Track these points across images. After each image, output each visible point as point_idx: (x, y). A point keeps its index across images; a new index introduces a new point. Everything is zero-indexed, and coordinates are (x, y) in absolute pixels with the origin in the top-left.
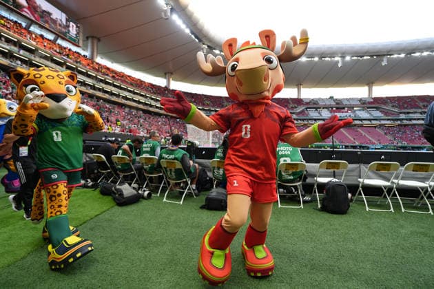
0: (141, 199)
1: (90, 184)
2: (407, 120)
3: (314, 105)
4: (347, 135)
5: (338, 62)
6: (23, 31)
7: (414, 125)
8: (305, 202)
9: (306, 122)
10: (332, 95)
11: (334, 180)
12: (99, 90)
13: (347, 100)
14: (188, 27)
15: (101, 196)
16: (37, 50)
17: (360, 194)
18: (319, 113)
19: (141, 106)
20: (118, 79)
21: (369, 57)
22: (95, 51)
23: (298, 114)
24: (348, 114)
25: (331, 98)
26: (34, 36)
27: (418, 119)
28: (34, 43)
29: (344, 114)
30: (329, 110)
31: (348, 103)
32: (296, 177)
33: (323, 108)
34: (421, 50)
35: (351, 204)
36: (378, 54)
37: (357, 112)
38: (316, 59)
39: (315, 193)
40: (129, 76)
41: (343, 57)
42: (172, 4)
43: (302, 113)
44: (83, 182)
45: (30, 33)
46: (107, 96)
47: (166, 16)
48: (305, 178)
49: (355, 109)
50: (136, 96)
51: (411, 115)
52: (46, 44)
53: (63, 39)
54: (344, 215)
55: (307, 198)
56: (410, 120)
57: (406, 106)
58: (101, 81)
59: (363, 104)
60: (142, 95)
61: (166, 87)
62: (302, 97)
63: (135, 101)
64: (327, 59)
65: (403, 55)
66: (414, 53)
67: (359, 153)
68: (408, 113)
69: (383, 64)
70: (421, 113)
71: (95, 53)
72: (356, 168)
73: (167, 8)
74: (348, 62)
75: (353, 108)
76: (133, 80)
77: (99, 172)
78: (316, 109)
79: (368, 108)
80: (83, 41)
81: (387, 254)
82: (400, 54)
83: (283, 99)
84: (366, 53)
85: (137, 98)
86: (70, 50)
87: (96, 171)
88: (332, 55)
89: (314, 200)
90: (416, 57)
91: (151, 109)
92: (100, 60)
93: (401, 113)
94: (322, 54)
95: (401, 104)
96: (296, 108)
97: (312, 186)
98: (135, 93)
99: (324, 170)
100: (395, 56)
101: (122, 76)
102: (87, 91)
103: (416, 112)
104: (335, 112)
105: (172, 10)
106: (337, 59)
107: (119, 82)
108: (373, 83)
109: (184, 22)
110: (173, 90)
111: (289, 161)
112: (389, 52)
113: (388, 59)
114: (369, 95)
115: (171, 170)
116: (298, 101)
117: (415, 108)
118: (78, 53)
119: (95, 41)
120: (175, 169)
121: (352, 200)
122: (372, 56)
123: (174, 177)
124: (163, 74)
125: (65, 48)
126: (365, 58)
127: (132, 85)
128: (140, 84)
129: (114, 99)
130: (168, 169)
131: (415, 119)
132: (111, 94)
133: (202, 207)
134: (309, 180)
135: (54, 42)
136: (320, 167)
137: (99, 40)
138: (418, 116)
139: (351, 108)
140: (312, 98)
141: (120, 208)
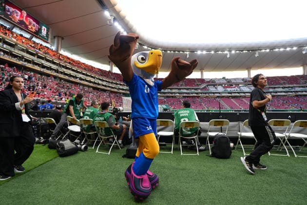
0: (79, 152)
1: (42, 141)
2: (273, 92)
3: (213, 83)
4: (235, 103)
5: (227, 54)
6: (7, 32)
7: (279, 96)
8: (200, 151)
9: (207, 95)
10: (224, 76)
11: (220, 134)
12: (61, 73)
13: (235, 79)
14: (125, 30)
15: (49, 149)
16: (16, 44)
17: (239, 143)
18: (216, 89)
19: (91, 84)
20: (75, 66)
21: (246, 51)
22: (60, 46)
23: (202, 89)
24: (235, 89)
25: (224, 78)
26: (15, 35)
27: (281, 92)
28: (15, 40)
29: (233, 89)
30: (222, 86)
31: (235, 82)
32: (193, 132)
33: (219, 85)
34: (279, 47)
35: (232, 151)
36: (253, 50)
37: (241, 87)
38: (213, 52)
39: (208, 143)
40: (83, 63)
41: (230, 51)
42: (115, 15)
43: (204, 88)
44: (37, 139)
45: (12, 33)
46: (67, 77)
47: (110, 23)
48: (200, 133)
49: (240, 85)
50: (88, 77)
51: (276, 89)
52: (24, 41)
53: (37, 37)
54: (228, 160)
55: (202, 148)
56: (276, 92)
57: (273, 83)
58: (63, 67)
59: (245, 82)
60: (92, 77)
61: (109, 71)
62: (205, 77)
63: (87, 81)
64: (220, 52)
65: (268, 50)
66: (275, 49)
67: (238, 114)
68: (275, 88)
69: (256, 56)
70: (282, 88)
71: (60, 48)
72: (237, 125)
73: (112, 18)
74: (233, 54)
75: (239, 85)
76: (86, 66)
77: (50, 131)
78: (214, 85)
79: (248, 85)
80: (51, 39)
81: (255, 188)
82: (266, 50)
83: (191, 79)
84: (244, 49)
85: (89, 79)
86: (41, 45)
87: (48, 131)
88: (223, 50)
89: (207, 149)
90: (276, 52)
91: (99, 87)
92: (62, 52)
93: (270, 88)
94: (216, 49)
95: (269, 82)
96: (200, 85)
97: (205, 138)
98: (87, 75)
99: (213, 127)
100: (263, 51)
101: (78, 64)
102: (52, 74)
103: (279, 87)
104: (227, 87)
105: (115, 19)
106: (226, 52)
107: (76, 67)
108: (250, 68)
109: (123, 28)
110: (114, 73)
111: (187, 120)
112: (259, 49)
113: (259, 52)
114: (249, 76)
115: (101, 128)
116: (202, 81)
117: (279, 84)
118: (47, 47)
119: (60, 39)
120: (105, 128)
121: (234, 148)
122: (248, 51)
123: (104, 134)
124: (108, 62)
125: (38, 44)
126: (244, 52)
127: (85, 69)
128: (91, 69)
129: (72, 79)
130: (100, 128)
131: (279, 92)
132: (70, 76)
133: (124, 156)
134: (203, 134)
135: (30, 39)
136: (210, 124)
137: (63, 39)
138: (281, 90)
139: (237, 85)
140: (211, 78)
141: (61, 158)
